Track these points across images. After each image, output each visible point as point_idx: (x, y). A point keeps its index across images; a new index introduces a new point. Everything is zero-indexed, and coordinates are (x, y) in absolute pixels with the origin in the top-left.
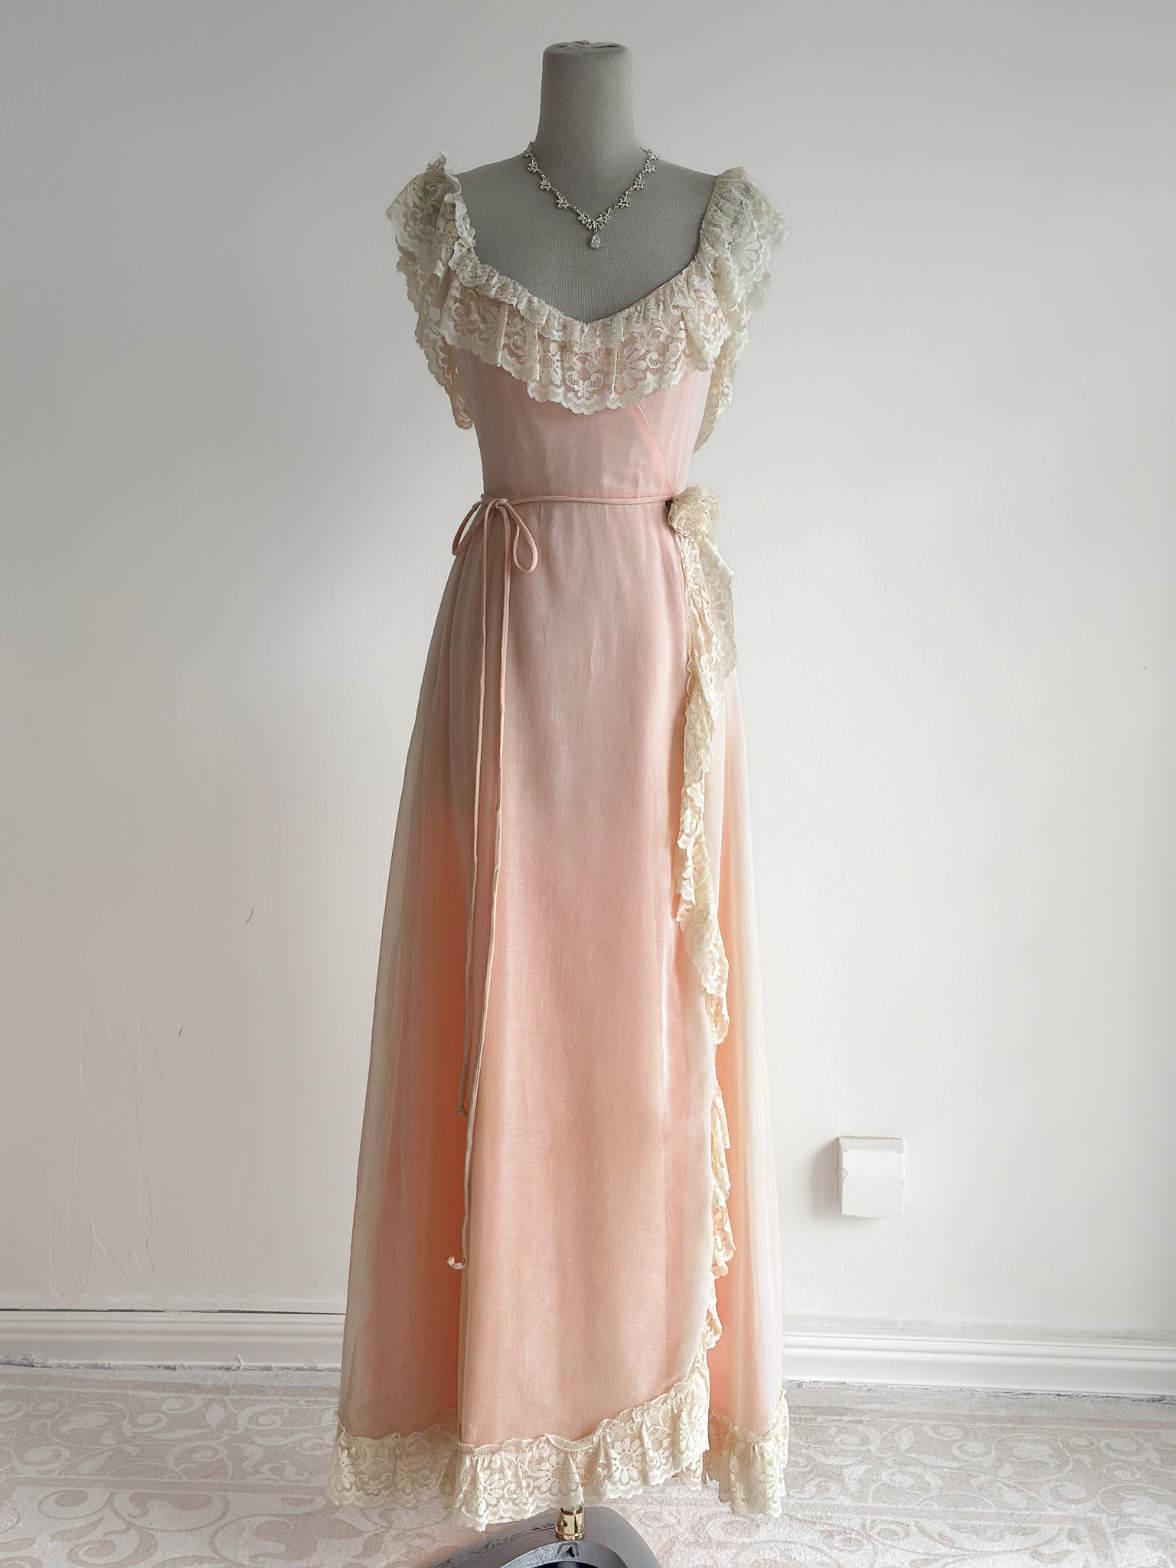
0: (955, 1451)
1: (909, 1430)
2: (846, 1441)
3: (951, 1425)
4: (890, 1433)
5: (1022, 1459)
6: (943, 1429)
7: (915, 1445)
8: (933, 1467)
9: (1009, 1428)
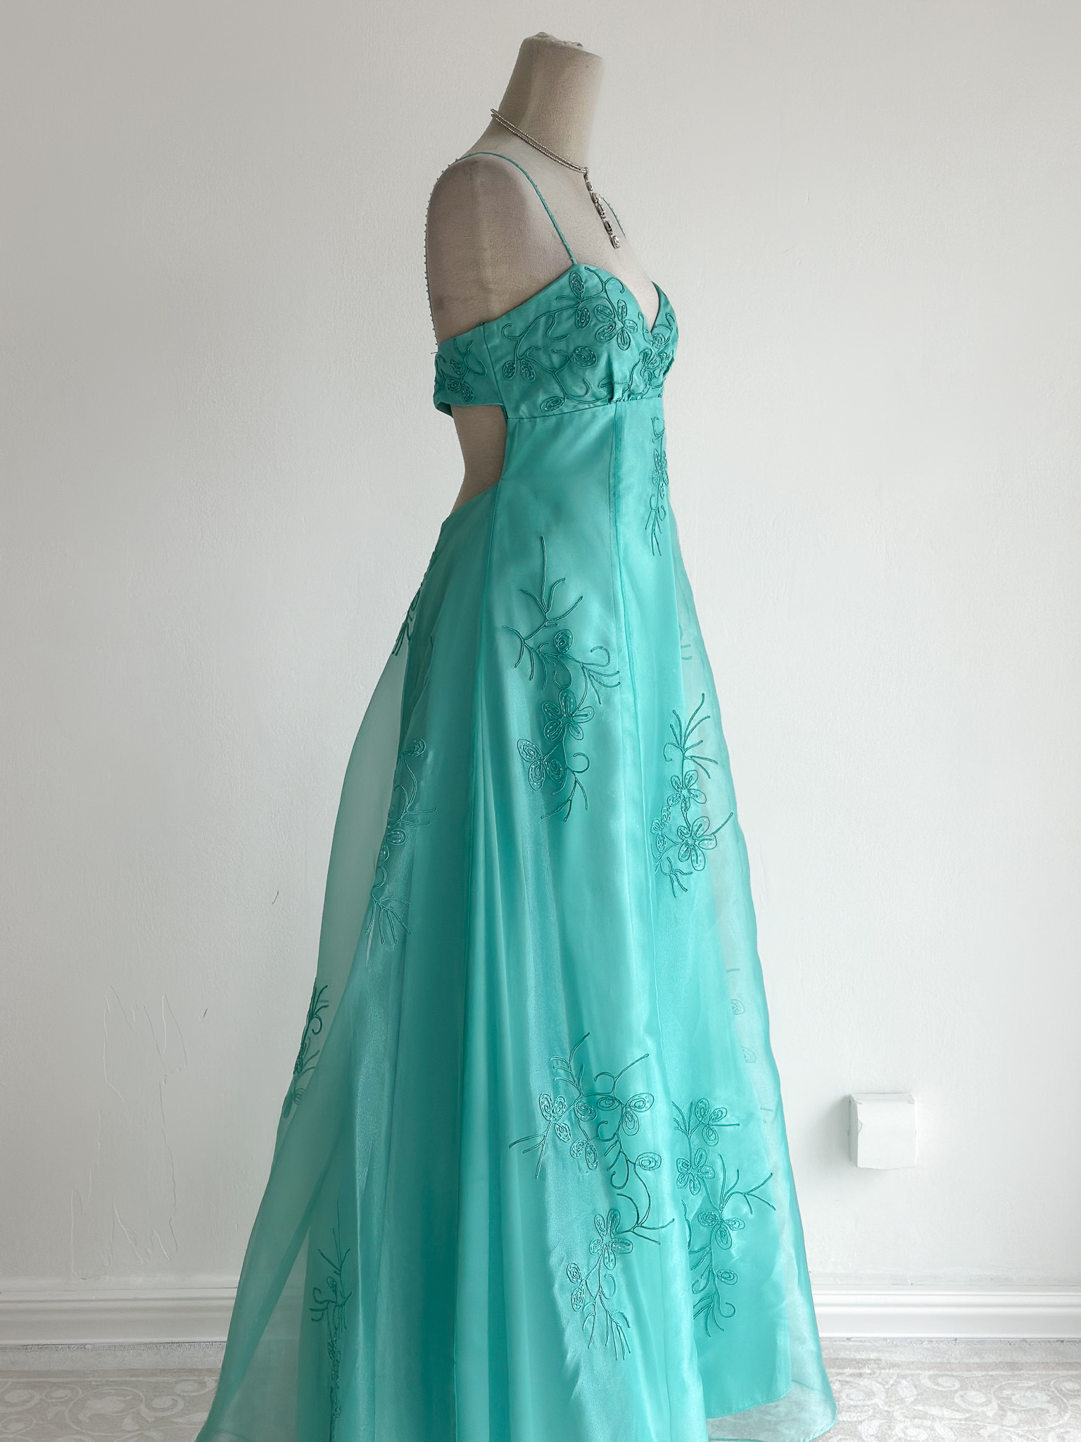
0: (958, 1400)
1: (909, 1382)
2: (852, 1397)
3: (947, 1375)
4: (892, 1386)
5: (1023, 1407)
6: (940, 1380)
7: (919, 1397)
8: (942, 1419)
9: (1002, 1376)
